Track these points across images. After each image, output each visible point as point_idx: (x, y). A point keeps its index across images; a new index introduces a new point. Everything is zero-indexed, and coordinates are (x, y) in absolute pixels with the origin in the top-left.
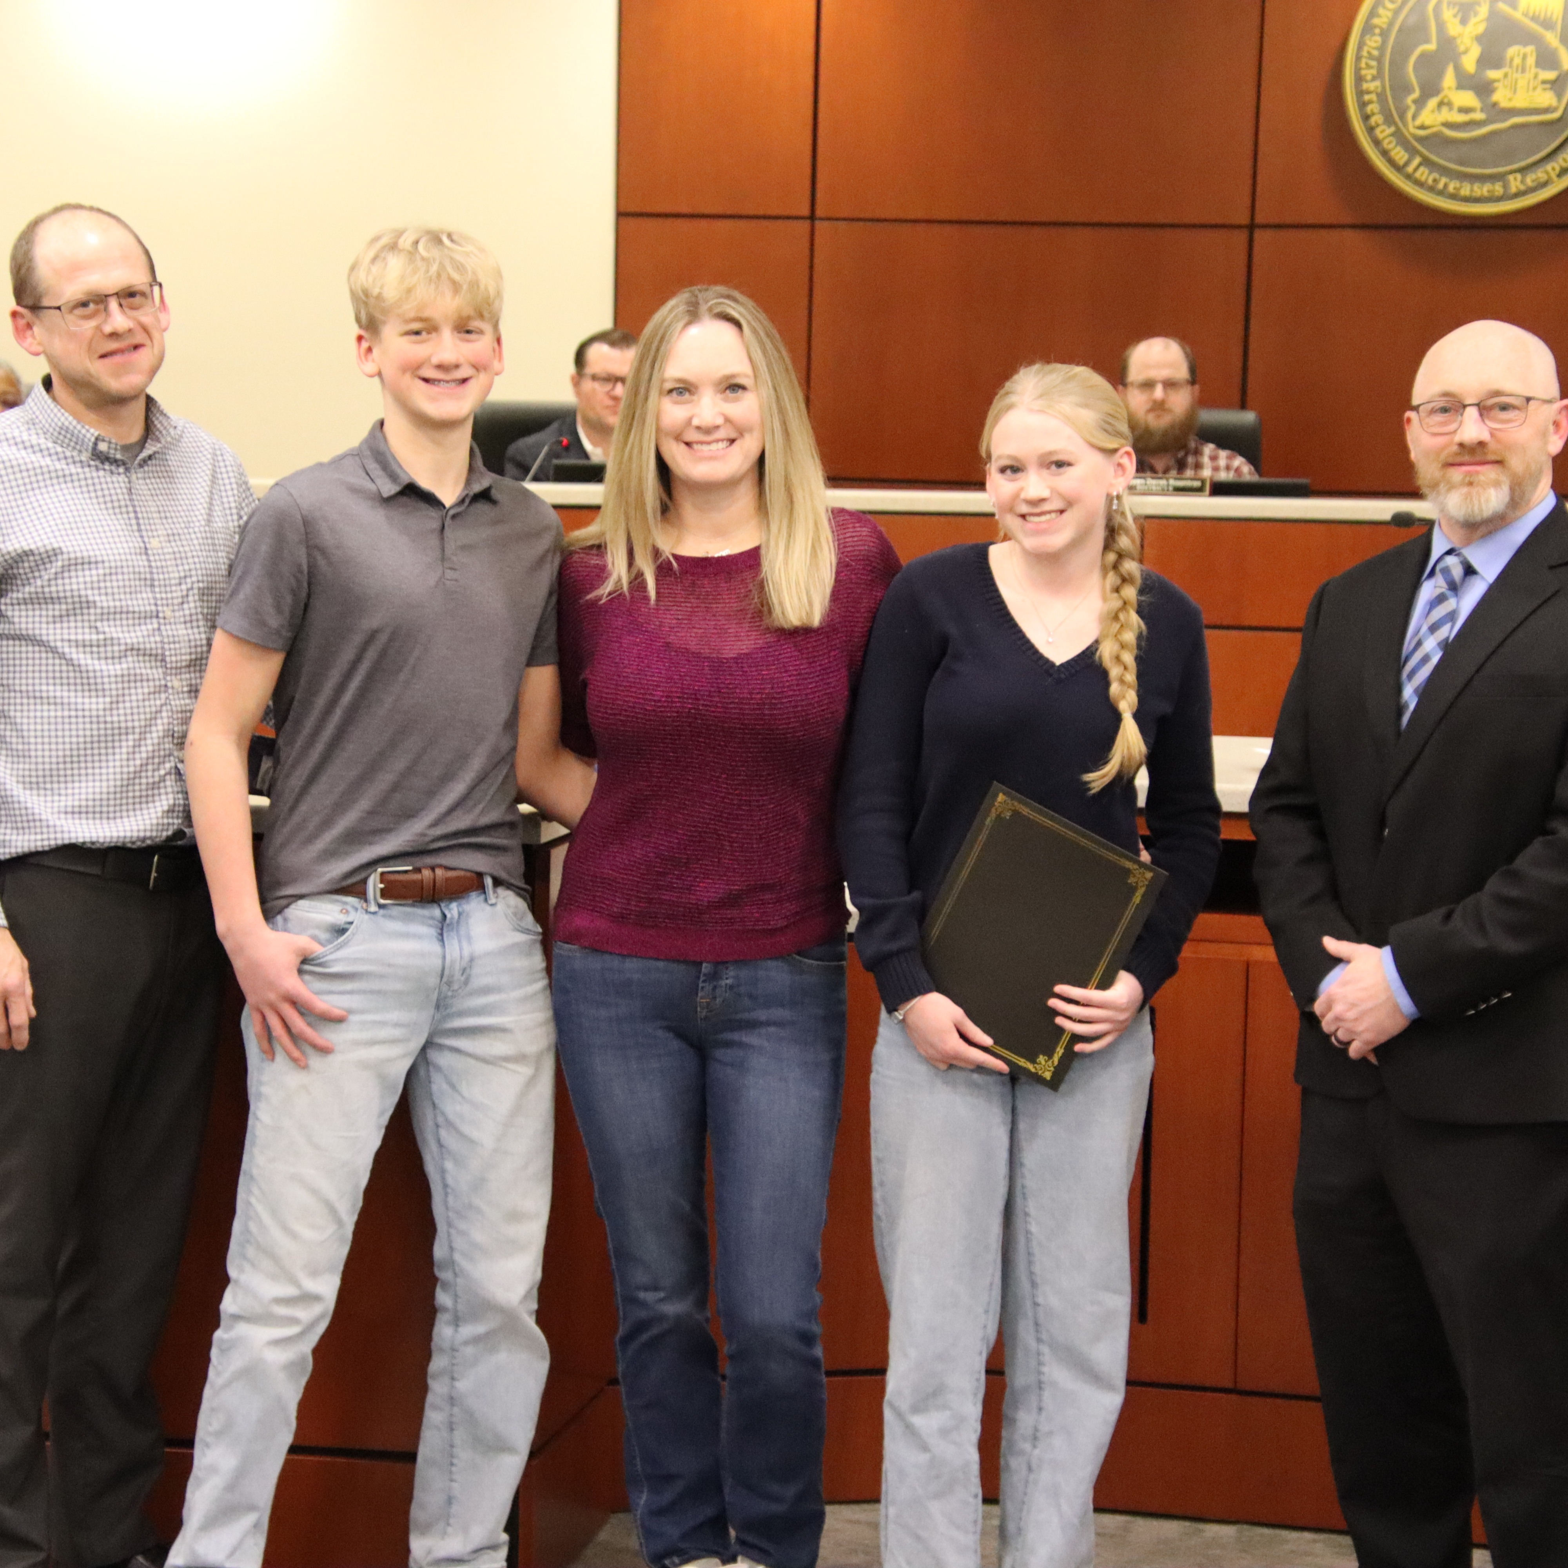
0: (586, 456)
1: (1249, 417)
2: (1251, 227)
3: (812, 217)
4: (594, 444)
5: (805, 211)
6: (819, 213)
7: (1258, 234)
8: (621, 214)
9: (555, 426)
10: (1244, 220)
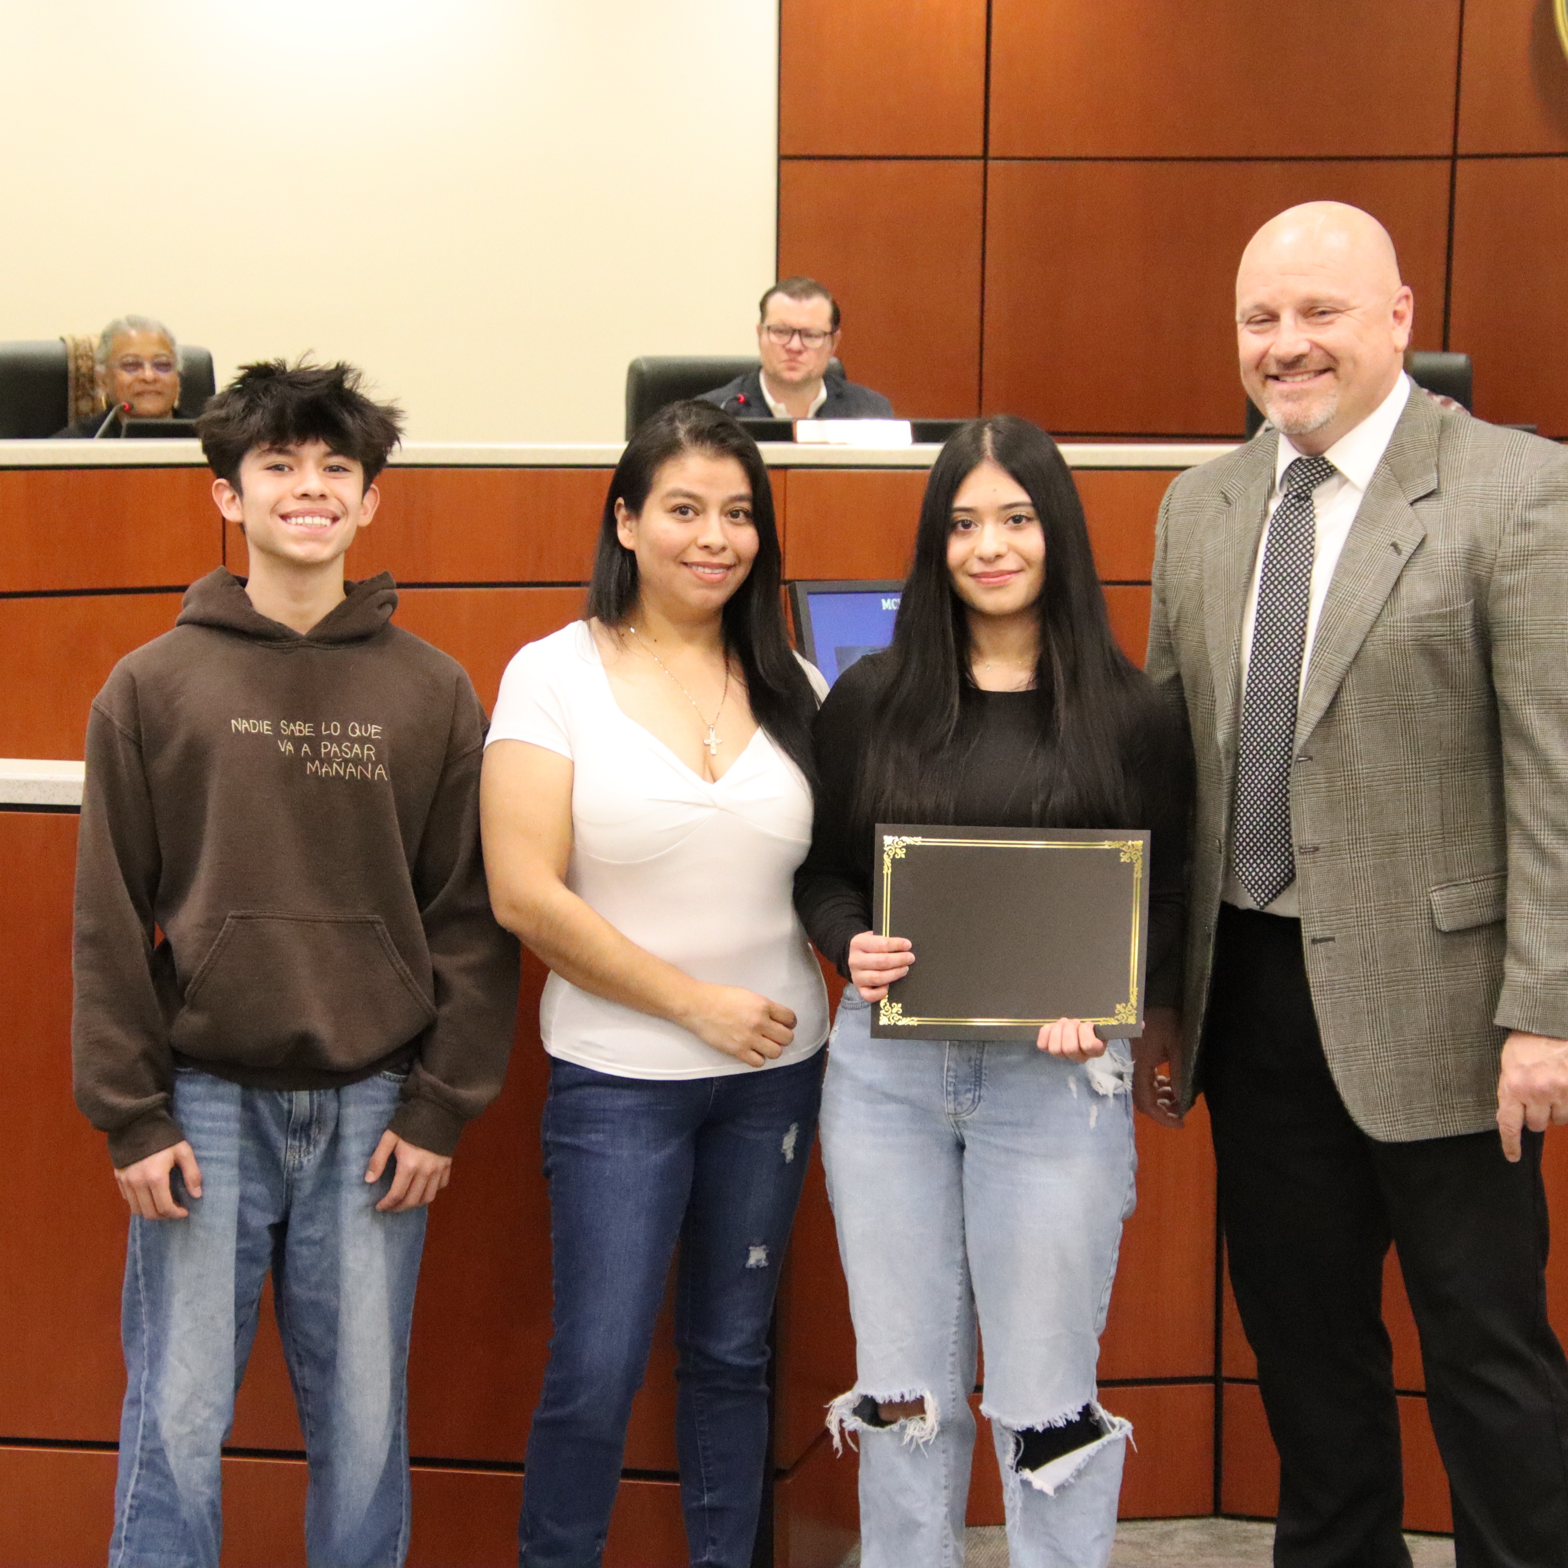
0: (770, 414)
1: (1458, 360)
2: (1454, 157)
3: (985, 157)
4: (778, 401)
5: (978, 151)
6: (992, 152)
7: (1460, 163)
8: (782, 158)
9: (737, 381)
10: (1446, 149)
